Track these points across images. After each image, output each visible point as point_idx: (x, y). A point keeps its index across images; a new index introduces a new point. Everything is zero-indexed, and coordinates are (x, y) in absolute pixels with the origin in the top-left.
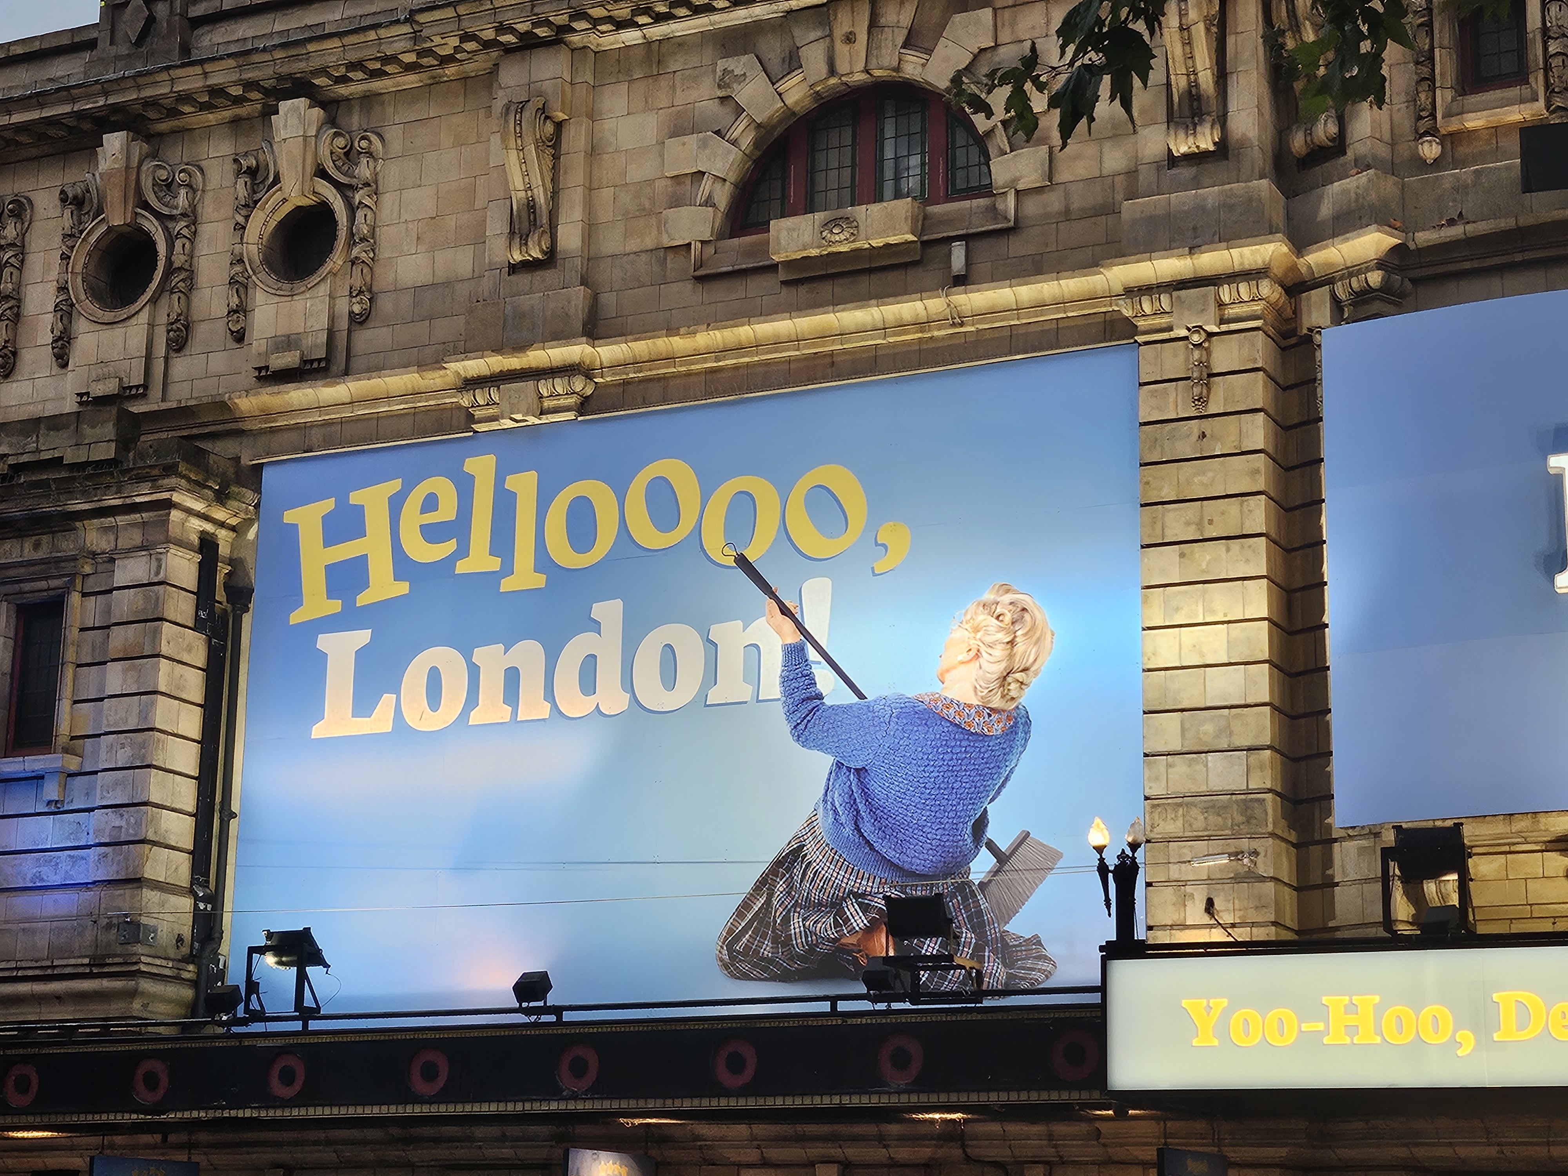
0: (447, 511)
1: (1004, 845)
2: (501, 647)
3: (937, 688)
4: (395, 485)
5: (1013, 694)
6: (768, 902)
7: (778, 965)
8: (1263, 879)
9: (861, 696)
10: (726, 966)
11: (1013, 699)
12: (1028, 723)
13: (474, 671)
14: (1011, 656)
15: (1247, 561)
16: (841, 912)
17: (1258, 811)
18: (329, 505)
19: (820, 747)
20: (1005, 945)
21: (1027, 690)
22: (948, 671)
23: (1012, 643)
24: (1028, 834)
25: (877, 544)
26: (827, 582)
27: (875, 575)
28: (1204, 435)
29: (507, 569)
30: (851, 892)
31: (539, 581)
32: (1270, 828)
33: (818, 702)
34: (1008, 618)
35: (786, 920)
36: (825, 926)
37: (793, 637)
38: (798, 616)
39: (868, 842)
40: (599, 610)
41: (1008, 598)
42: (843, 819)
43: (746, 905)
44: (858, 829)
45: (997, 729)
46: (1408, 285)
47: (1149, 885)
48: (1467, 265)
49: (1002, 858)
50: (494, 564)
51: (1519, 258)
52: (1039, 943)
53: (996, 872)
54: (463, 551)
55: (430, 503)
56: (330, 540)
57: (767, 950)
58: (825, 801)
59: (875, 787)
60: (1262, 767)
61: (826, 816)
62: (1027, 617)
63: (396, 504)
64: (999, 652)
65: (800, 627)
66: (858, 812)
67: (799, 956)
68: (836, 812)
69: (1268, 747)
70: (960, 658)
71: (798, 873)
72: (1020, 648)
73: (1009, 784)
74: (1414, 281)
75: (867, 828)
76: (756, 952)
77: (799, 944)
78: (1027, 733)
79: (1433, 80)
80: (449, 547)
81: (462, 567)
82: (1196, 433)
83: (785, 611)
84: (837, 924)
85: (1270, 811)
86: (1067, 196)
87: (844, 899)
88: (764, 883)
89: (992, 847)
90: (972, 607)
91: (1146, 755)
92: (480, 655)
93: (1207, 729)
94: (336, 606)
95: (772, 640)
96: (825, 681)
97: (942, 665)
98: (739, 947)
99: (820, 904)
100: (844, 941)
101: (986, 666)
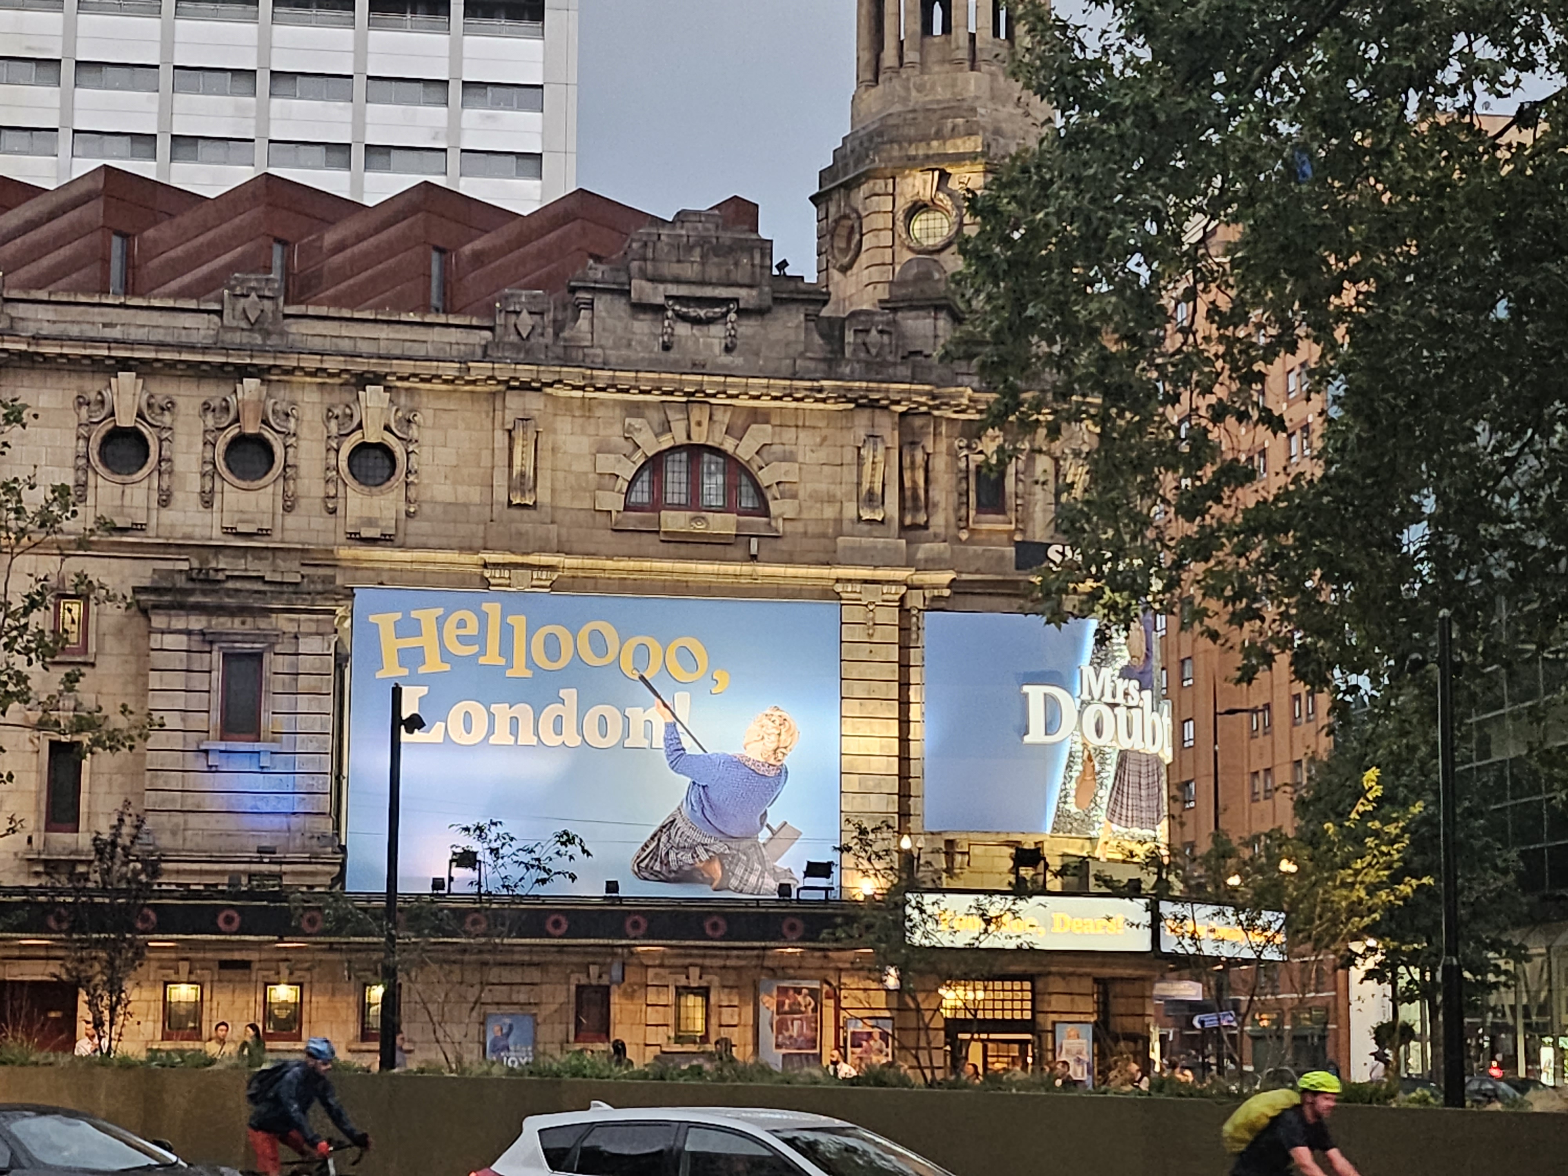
0: (472, 628)
1: (775, 827)
2: (507, 705)
3: (743, 752)
4: (440, 611)
5: (780, 758)
6: (658, 845)
7: (663, 875)
10: (636, 874)
11: (779, 760)
12: (787, 772)
13: (491, 716)
14: (779, 741)
16: (695, 852)
17: (891, 821)
18: (399, 616)
19: (684, 774)
21: (786, 757)
23: (779, 734)
25: (712, 679)
26: (688, 695)
27: (711, 694)
28: (873, 651)
29: (509, 665)
30: (699, 843)
31: (528, 674)
33: (683, 752)
34: (778, 723)
35: (667, 854)
37: (670, 719)
39: (709, 820)
40: (563, 693)
41: (778, 713)
42: (696, 809)
43: (646, 846)
44: (704, 814)
45: (772, 774)
49: (773, 832)
50: (502, 662)
53: (771, 839)
54: (483, 652)
55: (462, 624)
56: (399, 635)
57: (657, 867)
58: (687, 799)
59: (712, 795)
60: (893, 802)
61: (687, 806)
63: (440, 622)
64: (774, 738)
66: (704, 806)
67: (674, 871)
68: (692, 805)
69: (897, 794)
70: (755, 739)
71: (673, 831)
72: (783, 737)
73: (778, 799)
74: (955, 593)
75: (708, 813)
76: (651, 868)
77: (674, 865)
78: (787, 777)
79: (967, 505)
80: (475, 649)
81: (482, 660)
82: (870, 650)
83: (665, 706)
84: (693, 857)
85: (897, 822)
86: (806, 526)
87: (696, 846)
88: (656, 836)
90: (760, 715)
91: (841, 792)
92: (495, 708)
93: (871, 782)
94: (405, 672)
95: (659, 719)
96: (687, 742)
97: (745, 741)
98: (643, 865)
99: (684, 847)
100: (696, 865)
101: (767, 744)
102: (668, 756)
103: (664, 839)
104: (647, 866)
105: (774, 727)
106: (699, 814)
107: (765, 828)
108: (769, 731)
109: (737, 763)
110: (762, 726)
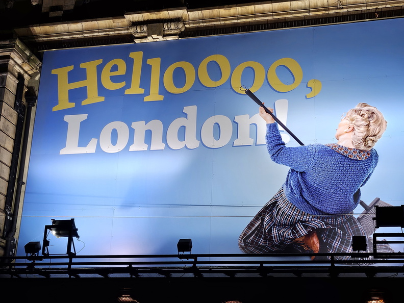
0: (122, 70)
1: (368, 203)
2: (144, 122)
3: (336, 142)
4: (100, 61)
5: (370, 145)
6: (262, 223)
7: (266, 248)
10: (243, 248)
11: (369, 147)
12: (377, 156)
13: (132, 131)
14: (368, 130)
16: (295, 228)
18: (71, 68)
19: (284, 163)
21: (376, 144)
22: (340, 135)
23: (368, 125)
24: (379, 199)
25: (307, 87)
26: (286, 101)
27: (306, 98)
29: (147, 93)
30: (299, 220)
31: (161, 98)
33: (283, 146)
34: (366, 116)
35: (270, 231)
36: (288, 233)
37: (271, 121)
38: (274, 114)
39: (306, 201)
40: (186, 109)
41: (366, 108)
42: (295, 191)
43: (252, 224)
44: (301, 195)
45: (363, 158)
49: (367, 208)
50: (142, 91)
53: (366, 214)
54: (128, 86)
55: (115, 68)
56: (71, 80)
57: (261, 242)
58: (287, 184)
59: (309, 179)
61: (287, 190)
62: (374, 116)
63: (100, 69)
65: (275, 118)
66: (302, 189)
67: (276, 245)
68: (291, 188)
71: (275, 212)
73: (369, 180)
75: (306, 195)
76: (257, 243)
77: (276, 240)
78: (377, 160)
80: (123, 84)
81: (127, 92)
84: (293, 233)
87: (296, 223)
88: (260, 216)
89: (362, 204)
90: (350, 111)
92: (135, 125)
94: (73, 105)
97: (338, 133)
98: (249, 241)
99: (285, 224)
100: (297, 240)
101: (357, 134)
102: (270, 150)
103: (267, 218)
104: (252, 241)
105: (363, 120)
106: (297, 196)
107: (359, 205)
108: (359, 124)
110: (352, 120)
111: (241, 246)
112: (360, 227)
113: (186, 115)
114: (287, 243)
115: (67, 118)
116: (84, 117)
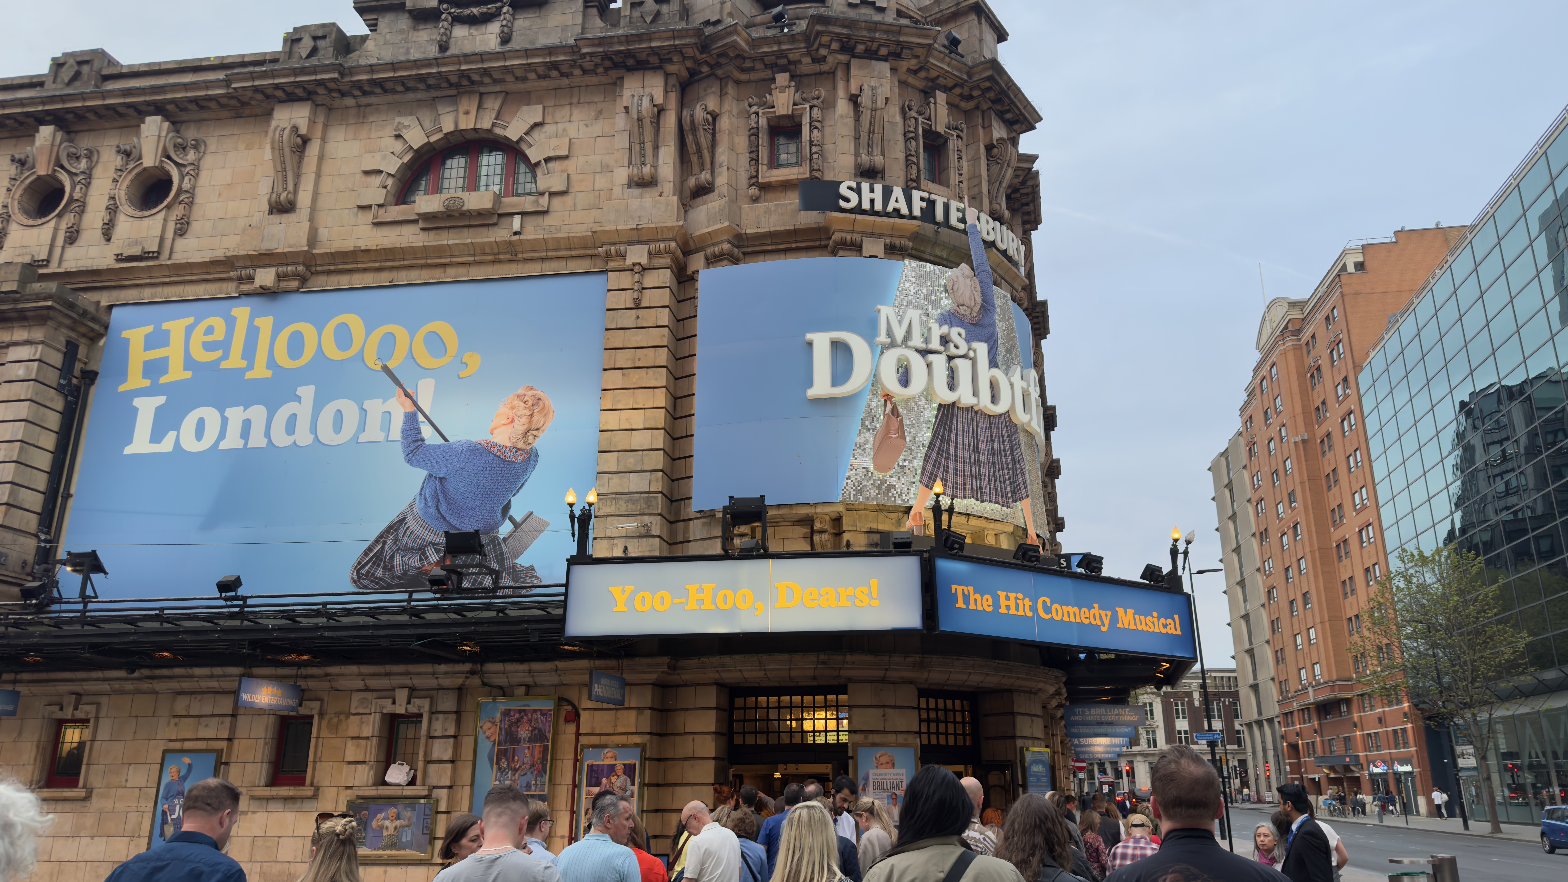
0: (219, 334)
1: (518, 518)
2: (242, 408)
3: (490, 437)
4: (190, 320)
5: (530, 441)
6: (383, 548)
7: (385, 582)
8: (654, 536)
9: (446, 440)
10: (355, 582)
11: (529, 444)
12: (537, 456)
13: (225, 420)
14: (530, 422)
15: (656, 379)
16: (424, 553)
17: (654, 503)
18: (149, 329)
19: (421, 466)
20: (515, 571)
21: (537, 440)
22: (495, 428)
23: (531, 416)
24: (532, 513)
25: (462, 363)
26: (432, 381)
27: (459, 378)
28: (638, 317)
29: (251, 367)
30: (431, 542)
31: (268, 374)
32: (659, 511)
33: (422, 443)
34: (530, 403)
35: (392, 557)
36: (414, 561)
37: (410, 408)
38: (414, 398)
39: (443, 517)
40: (301, 391)
41: (531, 393)
42: (430, 504)
43: (370, 549)
44: (438, 509)
45: (520, 459)
46: (741, 255)
47: (594, 539)
48: (770, 247)
49: (517, 525)
50: (243, 364)
51: (794, 245)
52: (533, 569)
53: (514, 532)
54: (225, 356)
55: (210, 330)
56: (148, 347)
57: (379, 573)
58: (420, 494)
59: (449, 487)
60: (657, 481)
61: (420, 502)
62: (541, 403)
63: (189, 330)
64: (524, 420)
65: (415, 404)
66: (439, 500)
67: (398, 577)
68: (426, 500)
69: (661, 471)
70: (503, 422)
71: (401, 532)
72: (535, 418)
73: (524, 487)
74: (744, 254)
75: (443, 509)
76: (373, 574)
77: (398, 570)
78: (536, 461)
79: (758, 161)
80: (219, 354)
81: (224, 365)
82: (634, 316)
83: (407, 395)
84: (421, 559)
85: (660, 503)
87: (426, 546)
88: (382, 538)
89: (512, 519)
90: (512, 397)
91: (598, 473)
92: (229, 412)
93: (631, 461)
94: (147, 383)
95: (398, 409)
96: (427, 432)
97: (493, 425)
98: (363, 571)
99: (412, 549)
100: (424, 568)
101: (516, 427)
102: (405, 448)
103: (390, 541)
104: (368, 572)
105: (526, 408)
106: (432, 510)
107: (507, 521)
108: (519, 413)
109: (480, 451)
110: (513, 408)
111: (352, 578)
112: (504, 549)
113: (298, 399)
114: (412, 572)
115: (137, 402)
116: (161, 400)
